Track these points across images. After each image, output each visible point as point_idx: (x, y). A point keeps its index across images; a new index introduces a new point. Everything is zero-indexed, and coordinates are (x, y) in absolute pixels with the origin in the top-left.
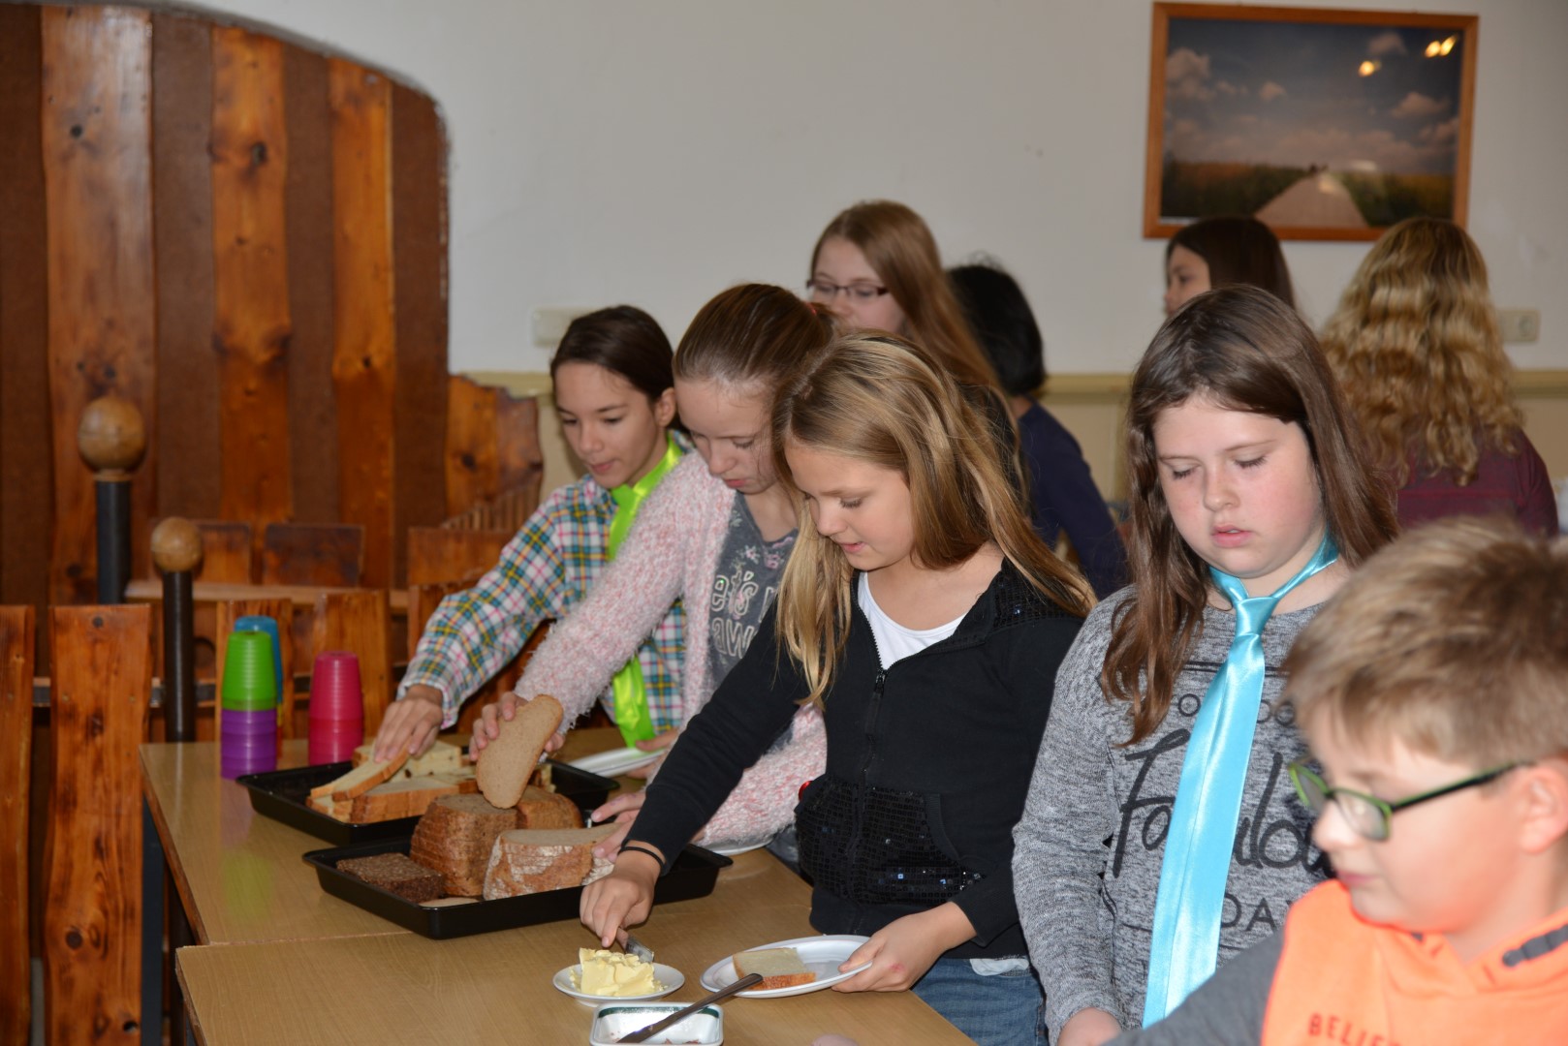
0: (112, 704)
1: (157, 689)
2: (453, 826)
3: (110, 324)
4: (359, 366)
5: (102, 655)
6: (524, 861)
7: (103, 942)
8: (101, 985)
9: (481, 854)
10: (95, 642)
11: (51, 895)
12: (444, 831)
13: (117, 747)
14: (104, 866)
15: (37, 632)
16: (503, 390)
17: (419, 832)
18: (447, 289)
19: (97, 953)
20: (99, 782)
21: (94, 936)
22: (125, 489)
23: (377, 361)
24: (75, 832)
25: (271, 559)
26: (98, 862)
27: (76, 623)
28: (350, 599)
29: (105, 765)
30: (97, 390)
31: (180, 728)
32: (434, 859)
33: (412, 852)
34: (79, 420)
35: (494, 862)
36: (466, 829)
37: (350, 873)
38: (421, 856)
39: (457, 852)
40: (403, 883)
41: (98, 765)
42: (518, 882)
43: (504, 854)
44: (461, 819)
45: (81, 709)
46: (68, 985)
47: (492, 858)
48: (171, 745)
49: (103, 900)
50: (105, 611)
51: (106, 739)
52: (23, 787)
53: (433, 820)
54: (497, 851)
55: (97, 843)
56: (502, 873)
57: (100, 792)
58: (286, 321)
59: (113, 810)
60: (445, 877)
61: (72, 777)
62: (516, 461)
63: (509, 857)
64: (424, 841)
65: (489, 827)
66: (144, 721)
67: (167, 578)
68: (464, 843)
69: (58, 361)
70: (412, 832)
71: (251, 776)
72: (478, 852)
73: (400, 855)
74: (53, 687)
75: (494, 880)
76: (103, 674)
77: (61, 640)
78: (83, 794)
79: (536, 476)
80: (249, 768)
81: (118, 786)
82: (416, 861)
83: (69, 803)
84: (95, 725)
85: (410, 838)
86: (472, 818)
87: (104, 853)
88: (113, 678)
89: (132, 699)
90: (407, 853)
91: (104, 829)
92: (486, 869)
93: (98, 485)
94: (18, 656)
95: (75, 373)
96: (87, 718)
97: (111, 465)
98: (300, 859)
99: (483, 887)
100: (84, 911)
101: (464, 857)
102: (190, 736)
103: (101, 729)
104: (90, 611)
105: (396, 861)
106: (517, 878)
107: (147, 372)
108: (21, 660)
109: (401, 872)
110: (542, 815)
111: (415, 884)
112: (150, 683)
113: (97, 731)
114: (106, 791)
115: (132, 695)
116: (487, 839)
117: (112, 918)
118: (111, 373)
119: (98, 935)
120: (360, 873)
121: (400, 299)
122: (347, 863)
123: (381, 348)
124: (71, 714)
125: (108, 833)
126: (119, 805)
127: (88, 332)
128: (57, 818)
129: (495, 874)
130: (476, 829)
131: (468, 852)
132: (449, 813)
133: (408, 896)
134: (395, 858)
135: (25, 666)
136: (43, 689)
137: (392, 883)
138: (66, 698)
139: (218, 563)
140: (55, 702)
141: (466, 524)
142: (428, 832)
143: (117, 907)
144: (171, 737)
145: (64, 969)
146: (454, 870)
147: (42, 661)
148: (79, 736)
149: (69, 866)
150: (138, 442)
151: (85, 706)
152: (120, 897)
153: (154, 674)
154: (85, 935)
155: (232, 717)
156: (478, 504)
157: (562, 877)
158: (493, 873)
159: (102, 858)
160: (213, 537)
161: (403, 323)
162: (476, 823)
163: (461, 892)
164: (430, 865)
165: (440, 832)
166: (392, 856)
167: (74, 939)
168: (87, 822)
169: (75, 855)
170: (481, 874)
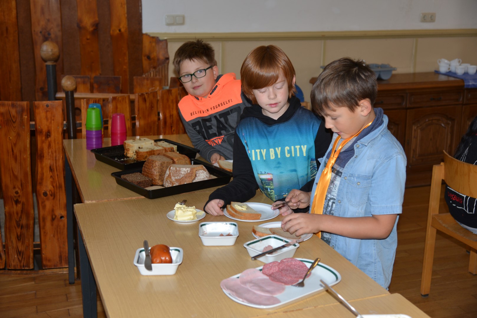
0: (52, 129)
1: (65, 124)
2: (154, 165)
3: (49, 20)
4: (118, 31)
5: (49, 115)
6: (176, 175)
7: (53, 195)
8: (53, 206)
9: (162, 173)
10: (47, 111)
11: (38, 182)
12: (152, 166)
13: (55, 141)
14: (53, 174)
15: (30, 109)
16: (158, 38)
17: (144, 167)
18: (141, 10)
19: (51, 198)
20: (50, 151)
21: (51, 193)
22: (54, 67)
23: (123, 30)
24: (44, 165)
25: (95, 86)
26: (51, 173)
27: (41, 106)
28: (119, 98)
29: (52, 146)
30: (46, 39)
31: (72, 135)
32: (149, 175)
33: (142, 172)
34: (41, 47)
35: (166, 175)
36: (158, 166)
37: (125, 179)
38: (145, 173)
39: (156, 172)
40: (140, 182)
41: (49, 146)
42: (174, 181)
43: (170, 173)
44: (156, 163)
45: (44, 130)
46: (44, 207)
47: (166, 174)
48: (70, 140)
49: (52, 183)
50: (49, 103)
51: (51, 139)
52: (28, 152)
53: (148, 163)
54: (168, 172)
55: (50, 167)
56: (169, 178)
57: (50, 153)
58: (97, 19)
59: (54, 159)
60: (152, 180)
61: (42, 149)
62: (161, 57)
63: (171, 174)
64: (146, 169)
65: (165, 165)
66: (62, 133)
67: (67, 93)
68: (158, 170)
69: (34, 31)
70: (142, 166)
71: (95, 149)
72: (162, 172)
73: (139, 173)
74: (36, 124)
75: (167, 181)
76: (50, 120)
77: (37, 111)
78: (46, 154)
79: (167, 61)
80: (94, 147)
81: (55, 152)
82: (144, 175)
83: (42, 157)
84: (48, 134)
85: (142, 168)
86: (160, 163)
87: (53, 170)
88: (52, 121)
89: (58, 127)
90: (141, 173)
91: (52, 164)
92: (164, 177)
93: (47, 66)
94: (25, 116)
95: (40, 34)
96: (46, 133)
97: (50, 60)
98: (111, 175)
99: (163, 182)
100: (47, 186)
101: (158, 174)
102: (75, 137)
103: (50, 136)
104: (45, 103)
105: (138, 175)
106: (173, 180)
107: (59, 34)
108: (26, 117)
109: (140, 178)
110: (180, 161)
111: (144, 182)
112: (63, 123)
113: (49, 136)
114: (52, 153)
115: (58, 126)
116: (164, 169)
117: (55, 188)
118: (49, 34)
119: (52, 193)
120: (128, 179)
121: (128, 13)
122: (124, 176)
123: (124, 26)
124: (41, 132)
125: (53, 165)
126: (56, 157)
127: (42, 23)
128: (39, 161)
129: (167, 179)
130: (161, 166)
131: (159, 172)
132: (153, 161)
133: (142, 186)
134: (137, 174)
135: (27, 119)
136: (33, 125)
137: (137, 182)
138: (39, 127)
139: (81, 87)
140: (36, 129)
141: (149, 76)
142: (147, 167)
143: (57, 185)
144: (70, 138)
145: (43, 202)
146: (155, 177)
147: (32, 117)
148: (44, 138)
149: (43, 174)
150: (57, 54)
151: (45, 129)
152: (57, 182)
153: (64, 120)
154: (48, 193)
155: (89, 132)
156: (151, 70)
157: (187, 180)
158: (166, 179)
159: (52, 172)
160: (79, 80)
161: (129, 19)
162: (161, 164)
163: (157, 184)
164: (148, 176)
165: (151, 167)
166: (137, 173)
167: (45, 194)
168: (47, 162)
169: (44, 171)
170: (163, 179)
